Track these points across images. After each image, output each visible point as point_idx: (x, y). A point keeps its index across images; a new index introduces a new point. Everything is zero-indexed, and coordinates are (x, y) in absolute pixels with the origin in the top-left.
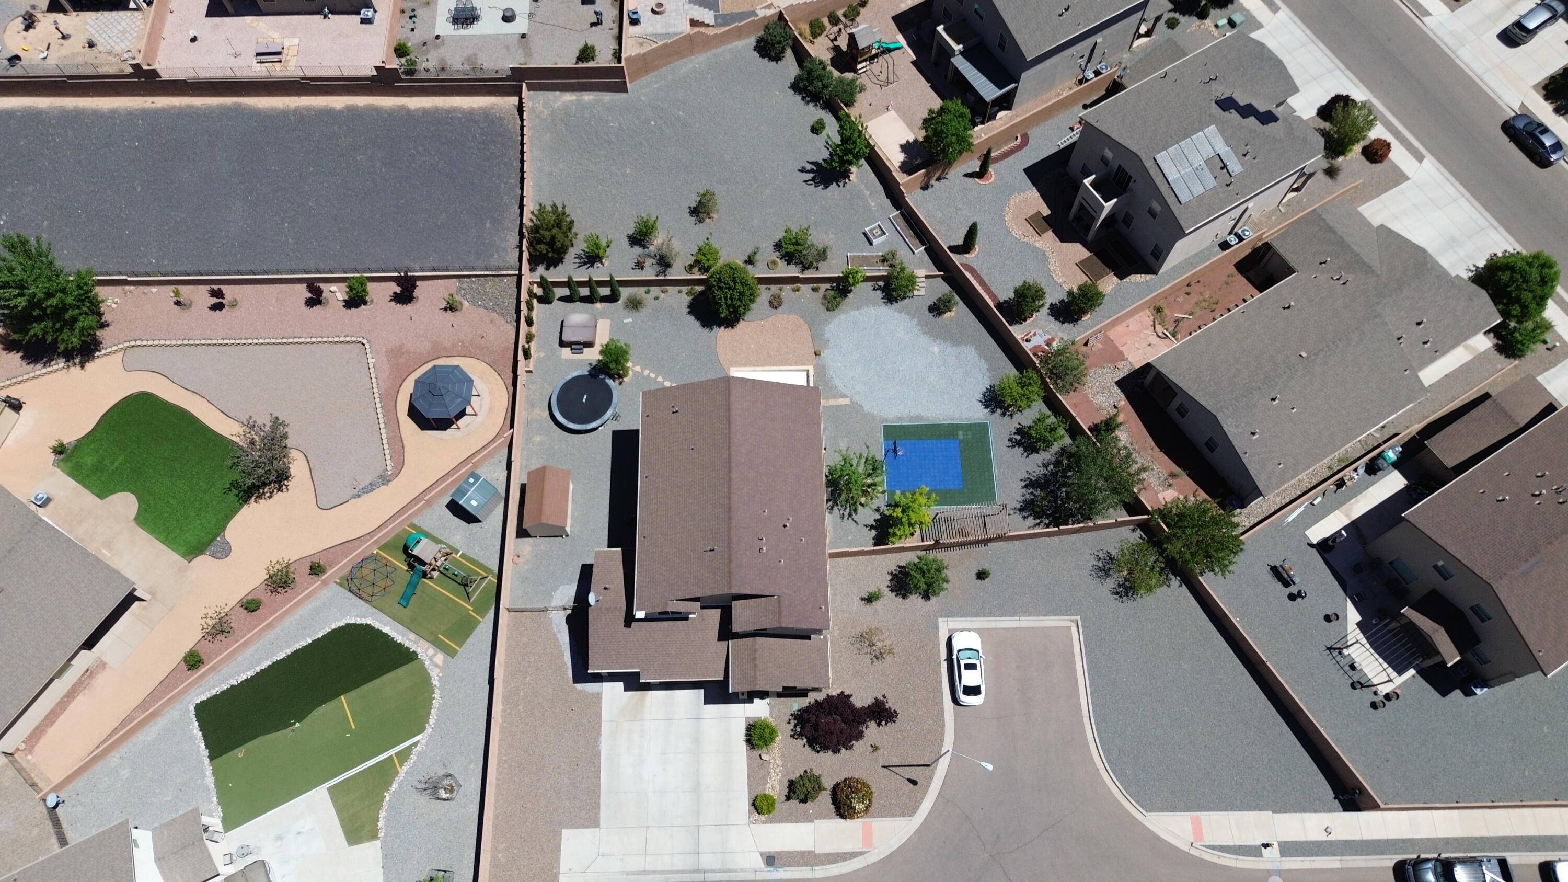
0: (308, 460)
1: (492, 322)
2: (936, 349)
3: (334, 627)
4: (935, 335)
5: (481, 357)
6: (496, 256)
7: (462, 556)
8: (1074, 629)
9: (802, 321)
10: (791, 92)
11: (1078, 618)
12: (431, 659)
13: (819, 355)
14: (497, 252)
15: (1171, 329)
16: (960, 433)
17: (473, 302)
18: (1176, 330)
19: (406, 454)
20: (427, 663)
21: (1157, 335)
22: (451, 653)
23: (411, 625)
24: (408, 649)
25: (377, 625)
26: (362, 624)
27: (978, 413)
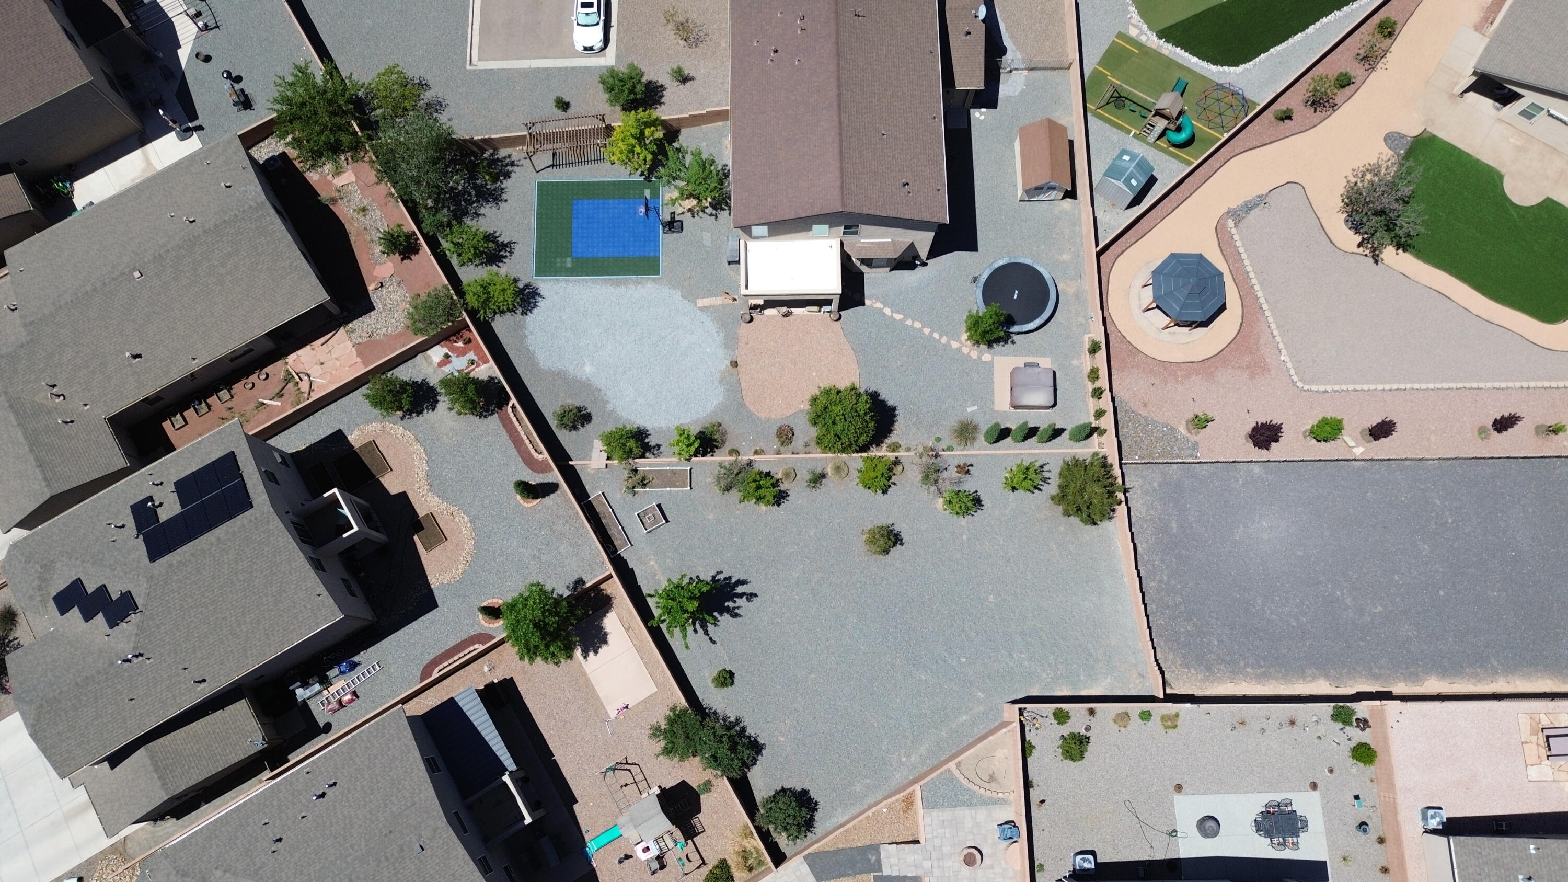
0: (1329, 238)
1: (1145, 405)
2: (588, 369)
3: (1251, 63)
4: (587, 386)
5: (1150, 361)
6: (1156, 484)
7: (1129, 132)
8: (475, 58)
9: (752, 409)
10: (761, 741)
11: (468, 67)
12: (1142, 32)
13: (731, 362)
14: (1154, 490)
15: (290, 385)
16: (569, 265)
17: (1173, 430)
18: (284, 384)
19: (1216, 242)
20: (1145, 27)
21: (309, 377)
22: (1120, 35)
23: (1170, 63)
24: (1167, 41)
25: (1204, 64)
26: (1222, 66)
27: (547, 286)
